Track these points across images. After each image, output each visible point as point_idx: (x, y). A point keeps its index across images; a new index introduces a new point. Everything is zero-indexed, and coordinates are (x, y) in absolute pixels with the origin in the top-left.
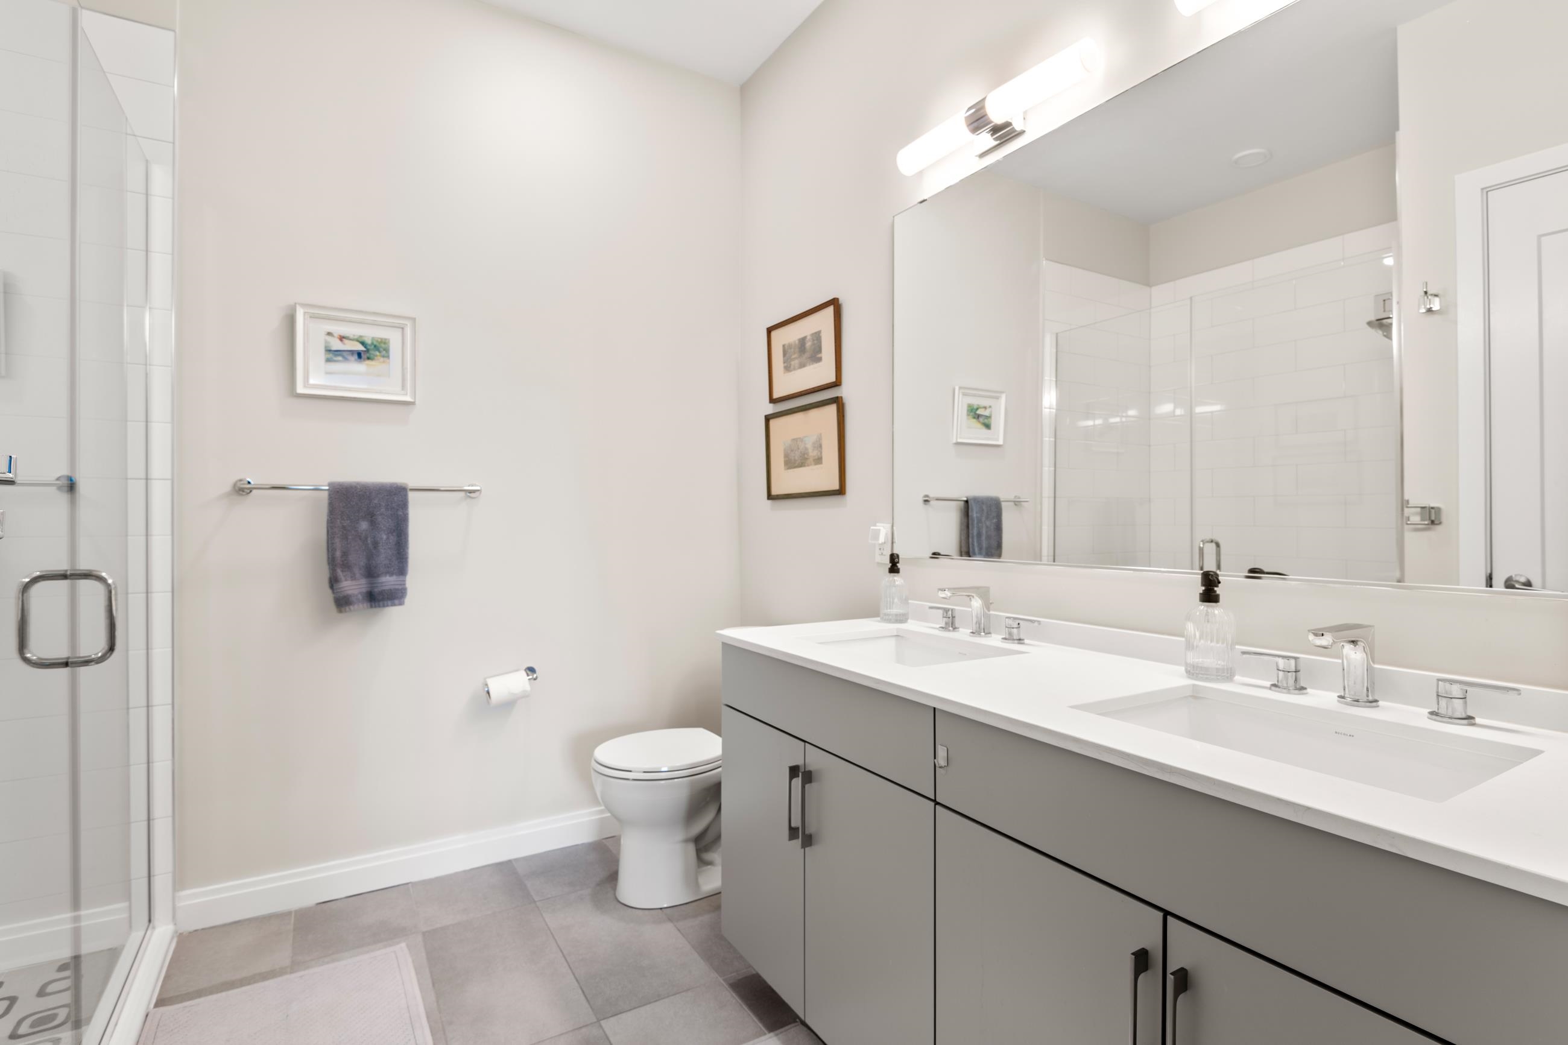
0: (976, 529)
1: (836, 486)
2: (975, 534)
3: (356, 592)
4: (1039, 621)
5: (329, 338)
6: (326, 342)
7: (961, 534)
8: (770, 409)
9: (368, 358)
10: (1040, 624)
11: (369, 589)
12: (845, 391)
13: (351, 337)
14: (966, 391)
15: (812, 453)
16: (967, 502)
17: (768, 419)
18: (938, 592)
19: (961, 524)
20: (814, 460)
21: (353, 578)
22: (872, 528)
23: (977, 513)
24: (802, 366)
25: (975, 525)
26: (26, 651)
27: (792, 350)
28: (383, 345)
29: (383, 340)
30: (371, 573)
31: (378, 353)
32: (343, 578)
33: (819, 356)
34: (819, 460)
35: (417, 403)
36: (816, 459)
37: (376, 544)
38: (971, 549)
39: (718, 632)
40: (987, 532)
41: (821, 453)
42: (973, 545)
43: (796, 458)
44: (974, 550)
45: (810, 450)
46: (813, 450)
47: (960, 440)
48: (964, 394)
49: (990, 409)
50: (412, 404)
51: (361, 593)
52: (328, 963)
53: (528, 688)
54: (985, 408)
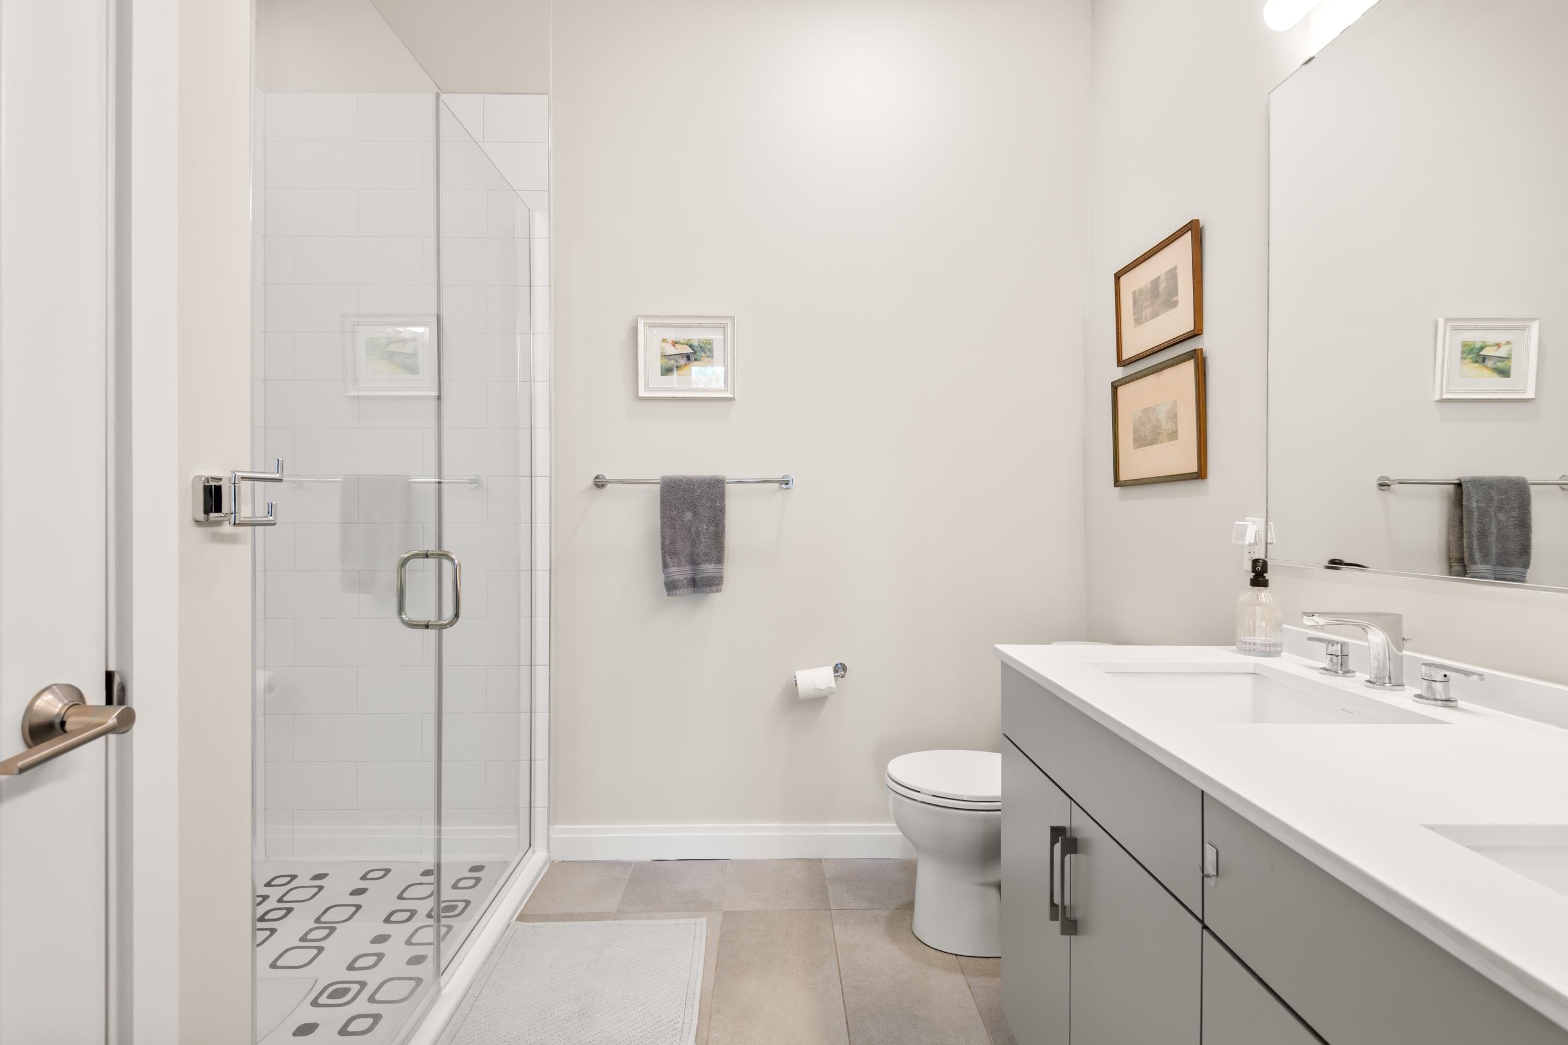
0: (1475, 524)
1: (1194, 468)
2: (1475, 530)
3: (681, 577)
4: (1481, 676)
5: (664, 345)
6: (661, 348)
7: (1449, 534)
8: (1120, 373)
9: (696, 360)
10: (1483, 679)
11: (692, 575)
12: (1207, 343)
13: (682, 341)
14: (1457, 324)
15: (1166, 426)
16: (1459, 485)
17: (1115, 387)
18: (1303, 617)
19: (1450, 518)
20: (1168, 435)
21: (680, 565)
22: (1236, 523)
23: (1478, 501)
24: (1155, 315)
25: (1475, 520)
26: (402, 613)
27: (1144, 296)
28: (708, 346)
29: (708, 341)
30: (694, 561)
31: (703, 354)
32: (671, 565)
33: (1175, 299)
34: (1173, 435)
35: (736, 398)
36: (1170, 434)
37: (698, 533)
38: (1466, 556)
39: (996, 646)
40: (1499, 530)
41: (1176, 425)
42: (1470, 549)
43: (1147, 433)
44: (1471, 556)
45: (1163, 423)
46: (1167, 422)
47: (1445, 396)
48: (1455, 329)
49: (1508, 347)
50: (732, 399)
51: (686, 579)
52: (643, 918)
53: (833, 684)
54: (1498, 345)
